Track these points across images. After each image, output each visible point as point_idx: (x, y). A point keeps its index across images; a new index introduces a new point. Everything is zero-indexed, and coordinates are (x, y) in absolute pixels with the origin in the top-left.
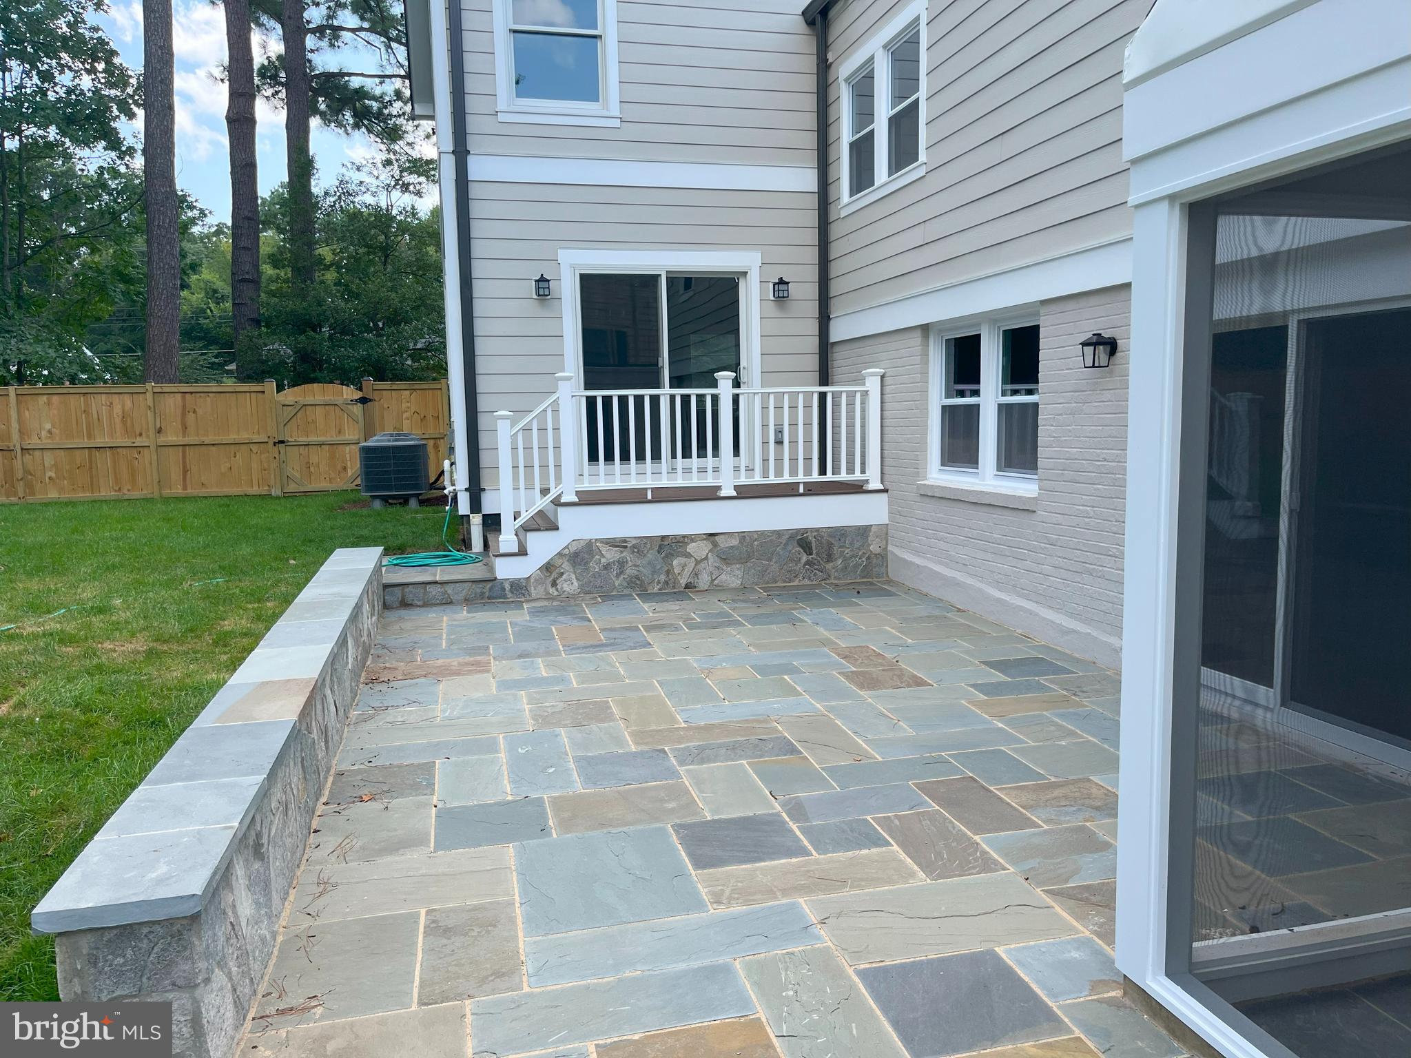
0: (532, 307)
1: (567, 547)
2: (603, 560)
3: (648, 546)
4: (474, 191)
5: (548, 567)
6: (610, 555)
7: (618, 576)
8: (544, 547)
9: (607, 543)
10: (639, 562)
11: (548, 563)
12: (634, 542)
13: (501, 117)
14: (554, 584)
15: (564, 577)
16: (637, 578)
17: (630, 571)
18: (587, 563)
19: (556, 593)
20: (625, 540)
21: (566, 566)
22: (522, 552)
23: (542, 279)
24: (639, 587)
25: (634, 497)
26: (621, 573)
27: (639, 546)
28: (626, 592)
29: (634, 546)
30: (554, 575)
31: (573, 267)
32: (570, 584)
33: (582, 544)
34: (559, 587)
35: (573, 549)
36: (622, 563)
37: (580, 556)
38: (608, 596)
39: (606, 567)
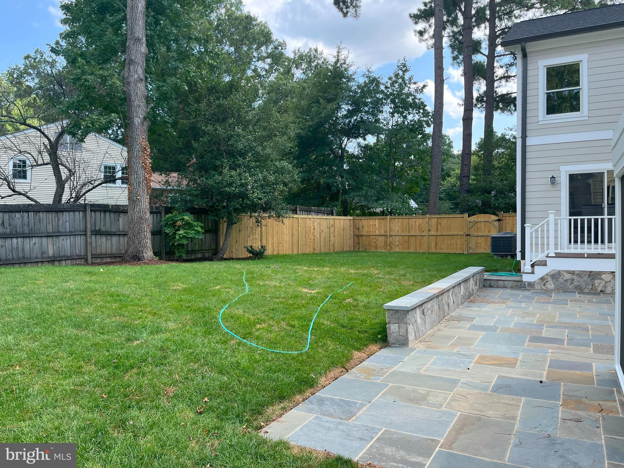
0: (550, 187)
1: (550, 272)
2: (564, 278)
3: (584, 274)
4: (528, 149)
5: (542, 279)
6: (568, 276)
7: (570, 284)
8: (540, 271)
9: (566, 272)
10: (580, 280)
11: (542, 277)
12: (578, 272)
13: (540, 123)
14: (544, 285)
15: (548, 283)
16: (579, 286)
17: (576, 283)
18: (558, 278)
19: (545, 288)
20: (574, 272)
21: (549, 279)
22: (533, 273)
23: (553, 177)
24: (580, 290)
25: (580, 256)
26: (572, 283)
27: (581, 274)
28: (573, 290)
29: (578, 274)
30: (545, 282)
31: (566, 172)
32: (551, 285)
33: (556, 271)
34: (546, 286)
35: (552, 273)
36: (572, 280)
37: (556, 276)
38: (566, 291)
39: (565, 281)
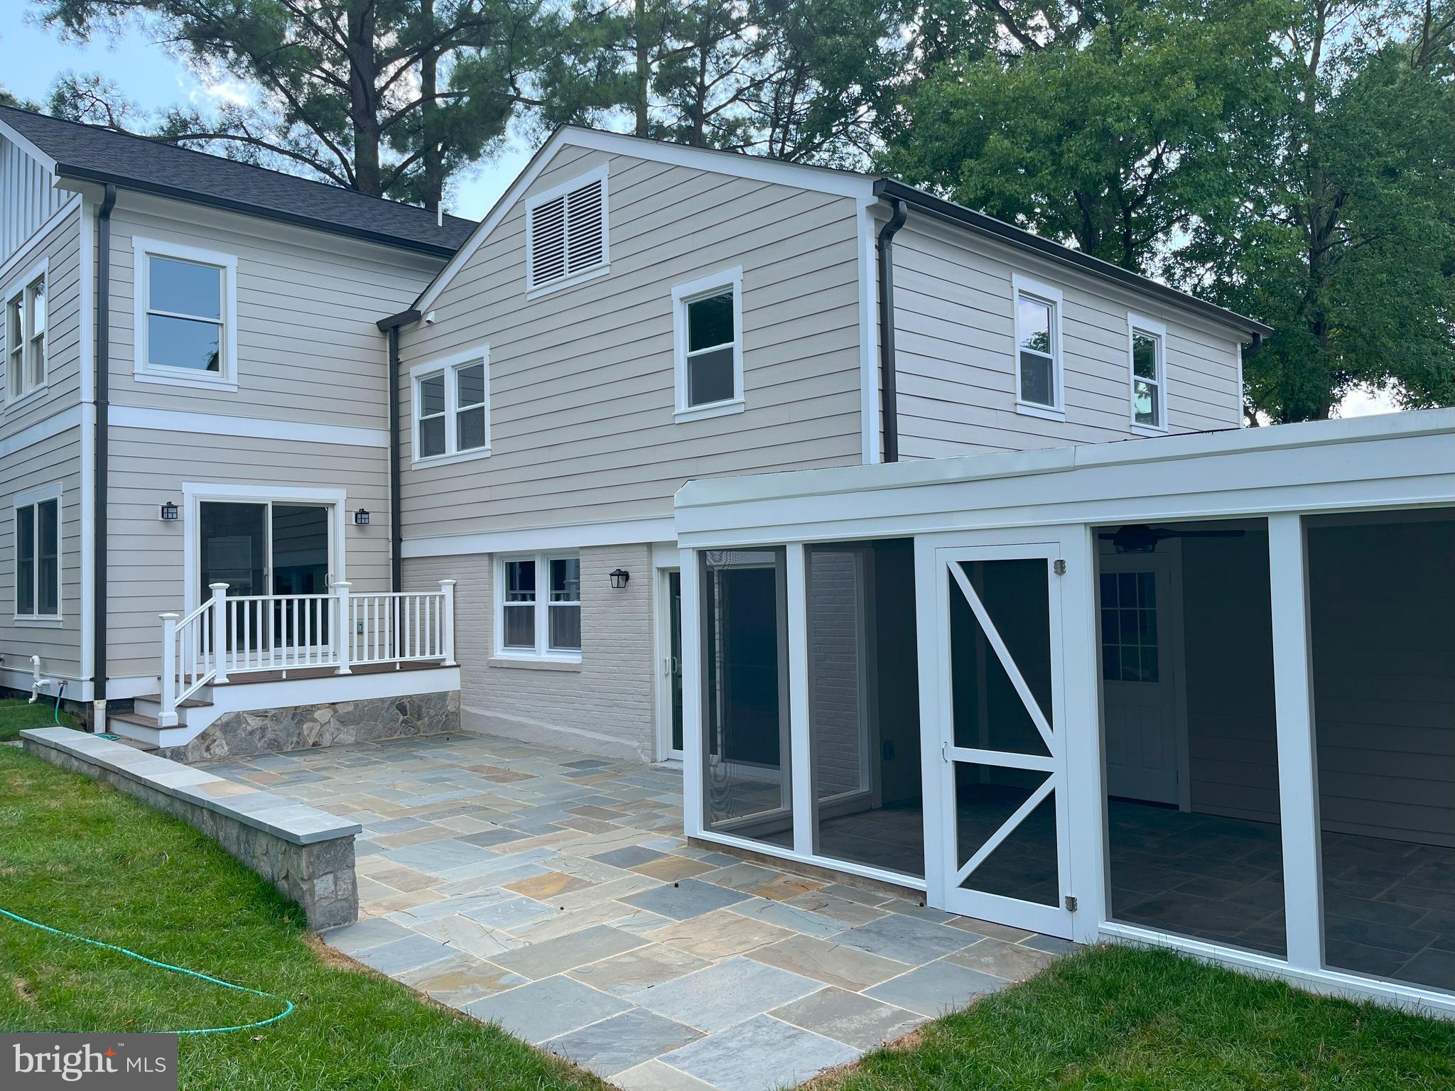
0: (158, 527)
1: (220, 719)
2: (249, 728)
3: (284, 714)
4: (111, 434)
5: (203, 736)
6: (254, 723)
7: (260, 740)
8: (199, 720)
9: (252, 714)
10: (276, 728)
11: (204, 732)
12: (273, 712)
13: (137, 378)
14: (208, 749)
15: (217, 743)
16: (276, 741)
17: (269, 735)
18: (236, 731)
19: (209, 757)
20: (266, 711)
21: (218, 734)
22: (182, 726)
23: (170, 505)
24: (275, 747)
25: (272, 677)
26: (263, 737)
27: (276, 715)
28: (266, 752)
29: (273, 716)
30: (208, 741)
31: (195, 496)
32: (221, 748)
33: (232, 715)
34: (212, 751)
35: (224, 720)
36: (263, 729)
37: (230, 725)
38: (254, 755)
39: (251, 733)
